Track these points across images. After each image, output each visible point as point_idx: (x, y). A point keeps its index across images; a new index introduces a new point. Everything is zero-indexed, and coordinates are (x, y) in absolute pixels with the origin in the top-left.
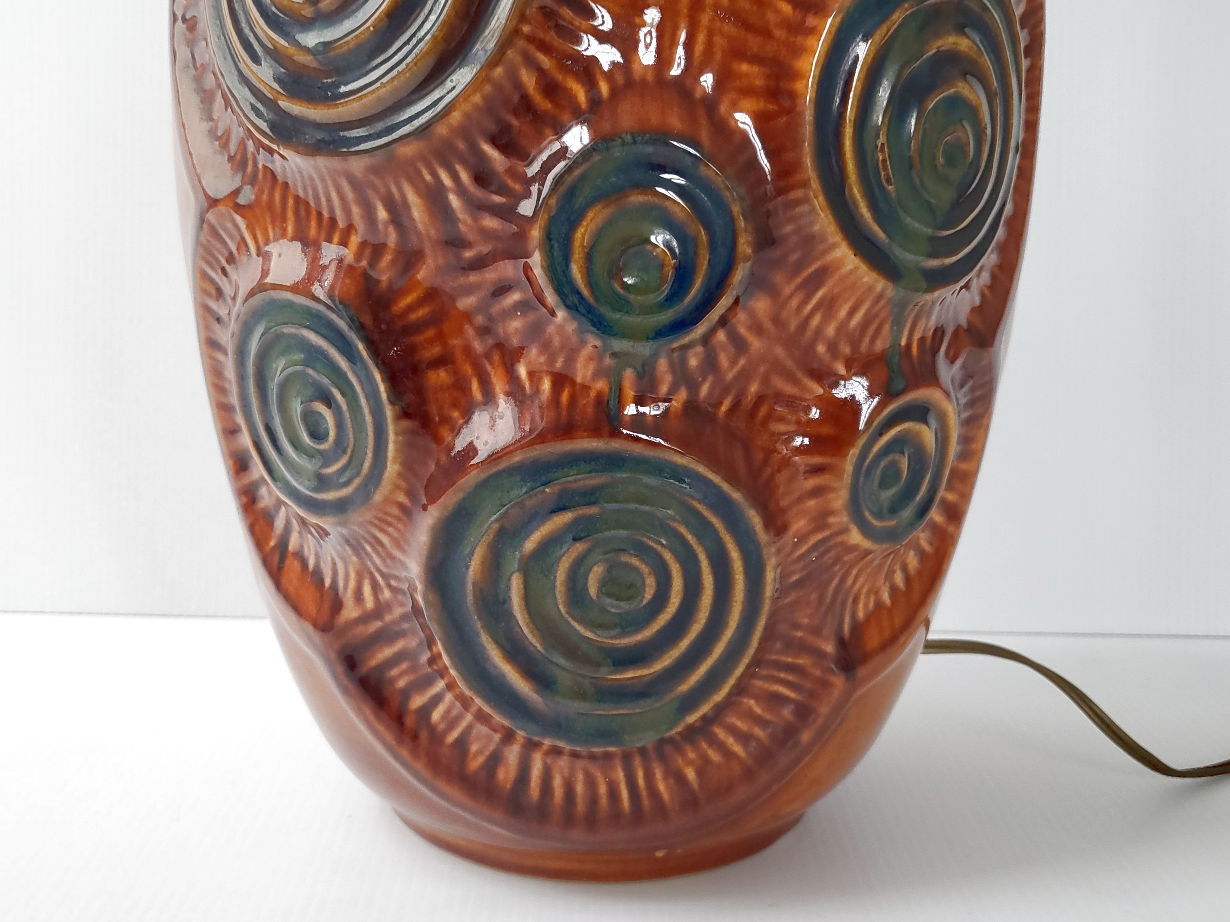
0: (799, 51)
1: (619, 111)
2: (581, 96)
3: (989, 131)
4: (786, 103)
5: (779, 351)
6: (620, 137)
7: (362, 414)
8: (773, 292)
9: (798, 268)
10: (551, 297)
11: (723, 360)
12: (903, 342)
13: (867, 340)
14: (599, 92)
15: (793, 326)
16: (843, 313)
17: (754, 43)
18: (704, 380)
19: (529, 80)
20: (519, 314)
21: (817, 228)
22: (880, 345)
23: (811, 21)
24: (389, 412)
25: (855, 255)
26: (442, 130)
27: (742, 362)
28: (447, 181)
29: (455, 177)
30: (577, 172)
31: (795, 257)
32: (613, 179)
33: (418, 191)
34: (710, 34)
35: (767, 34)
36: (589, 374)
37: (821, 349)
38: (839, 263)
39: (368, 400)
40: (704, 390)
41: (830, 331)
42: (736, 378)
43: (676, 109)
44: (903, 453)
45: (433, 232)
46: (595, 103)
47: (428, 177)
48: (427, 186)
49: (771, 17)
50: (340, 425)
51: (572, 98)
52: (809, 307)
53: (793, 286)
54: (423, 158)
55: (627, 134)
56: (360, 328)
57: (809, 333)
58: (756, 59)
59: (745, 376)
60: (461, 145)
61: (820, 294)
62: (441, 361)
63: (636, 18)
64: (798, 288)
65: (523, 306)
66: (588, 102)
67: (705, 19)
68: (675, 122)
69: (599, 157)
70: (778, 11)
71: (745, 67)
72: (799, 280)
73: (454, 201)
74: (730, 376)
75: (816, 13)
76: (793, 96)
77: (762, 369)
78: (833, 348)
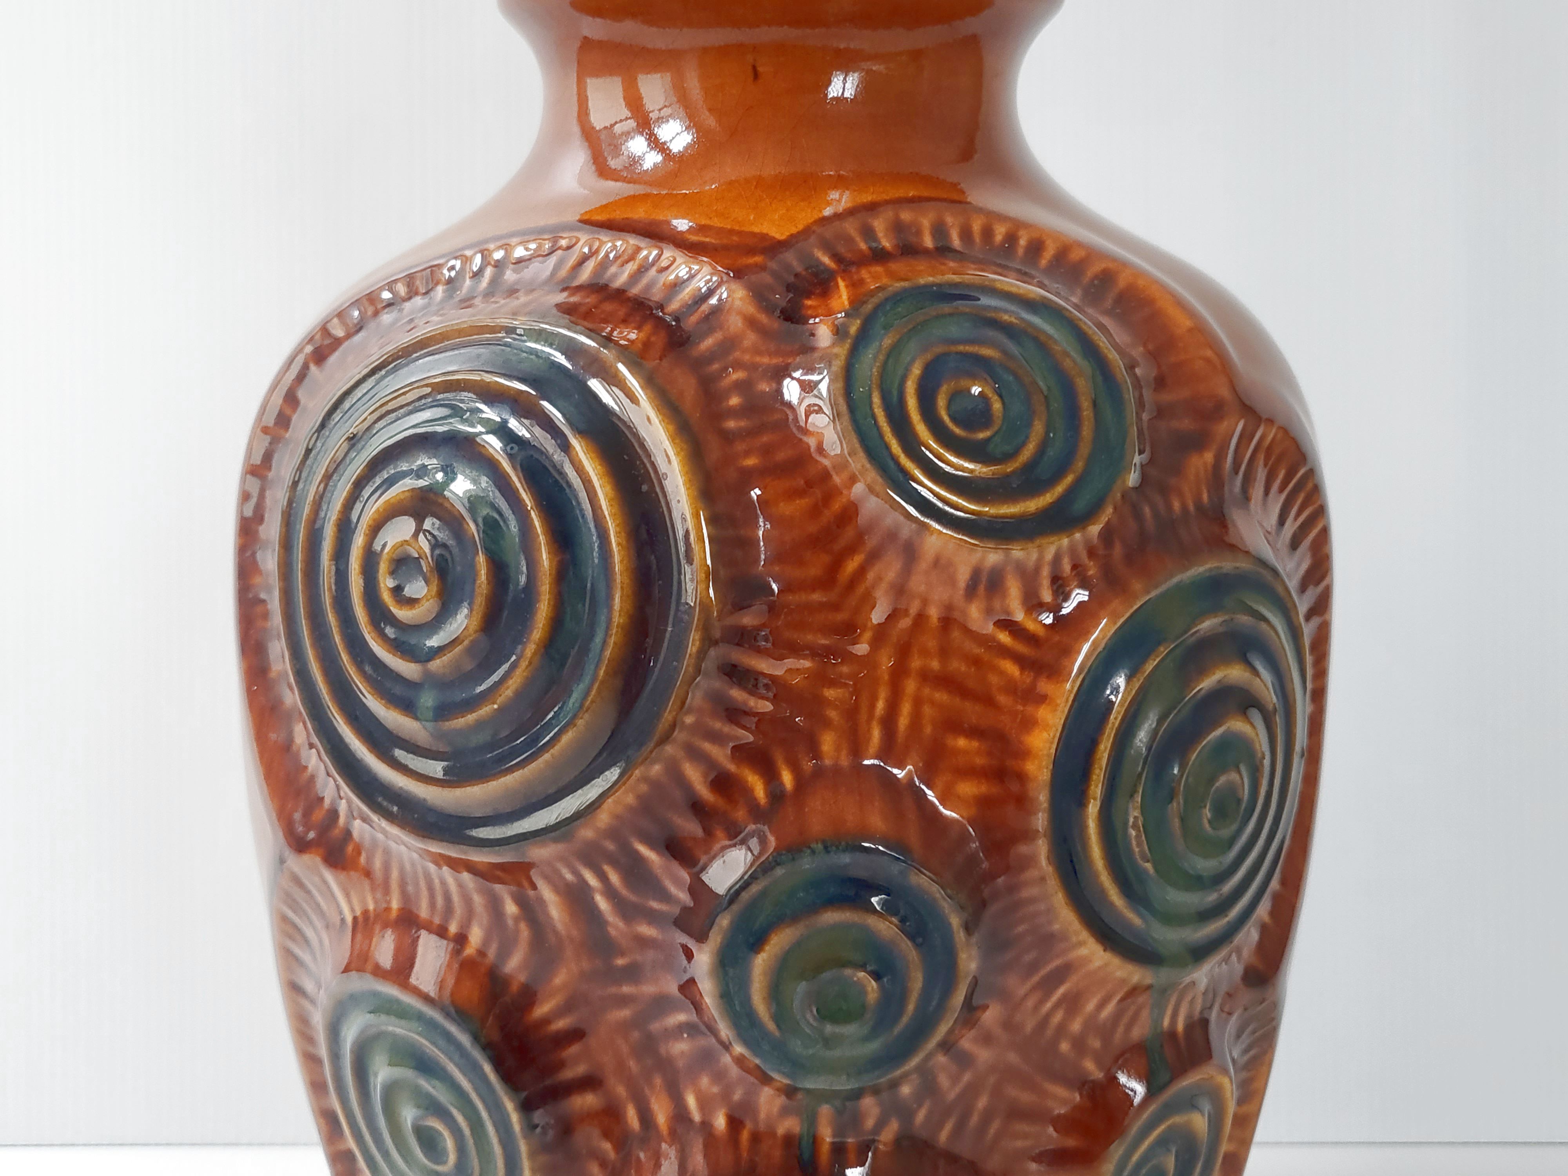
0: (1029, 724)
1: (807, 810)
2: (759, 789)
3: (1267, 762)
4: (1014, 787)
5: (1013, 1057)
6: (810, 847)
7: (489, 1143)
8: (1004, 996)
9: (1033, 968)
10: (725, 1031)
11: (944, 1081)
12: (1166, 1022)
13: (1121, 1029)
14: (782, 784)
15: (1029, 1026)
16: (1090, 1006)
17: (972, 712)
18: (920, 1106)
19: (694, 775)
20: (685, 1035)
21: (1056, 927)
22: (1137, 1033)
23: (1044, 686)
24: (523, 1148)
25: (1105, 950)
26: (586, 833)
27: (967, 1077)
28: (592, 880)
29: (603, 877)
30: (755, 888)
31: (1028, 958)
32: (801, 894)
33: (556, 890)
34: (918, 702)
35: (988, 701)
36: (775, 1110)
37: (1065, 1046)
38: (1086, 960)
39: (497, 1131)
40: (921, 1116)
41: (1076, 1026)
42: (961, 1096)
43: (877, 804)
44: (1169, 1150)
45: (575, 933)
46: (777, 796)
47: (569, 876)
48: (568, 885)
49: (994, 679)
50: (461, 1149)
51: (747, 791)
52: (1049, 1005)
53: (1029, 985)
54: (562, 859)
55: (817, 843)
56: (487, 1047)
57: (1049, 1032)
58: (974, 732)
59: (972, 1091)
60: (610, 846)
61: (1061, 990)
62: (590, 1083)
63: (825, 690)
64: (1034, 989)
65: (690, 1029)
66: (767, 796)
67: (911, 686)
68: (877, 821)
69: (784, 871)
70: (1002, 673)
71: (962, 742)
72: (1036, 978)
73: (602, 903)
74: (952, 1095)
75: (1049, 677)
76: (1021, 777)
77: (992, 1080)
78: (1079, 1044)
